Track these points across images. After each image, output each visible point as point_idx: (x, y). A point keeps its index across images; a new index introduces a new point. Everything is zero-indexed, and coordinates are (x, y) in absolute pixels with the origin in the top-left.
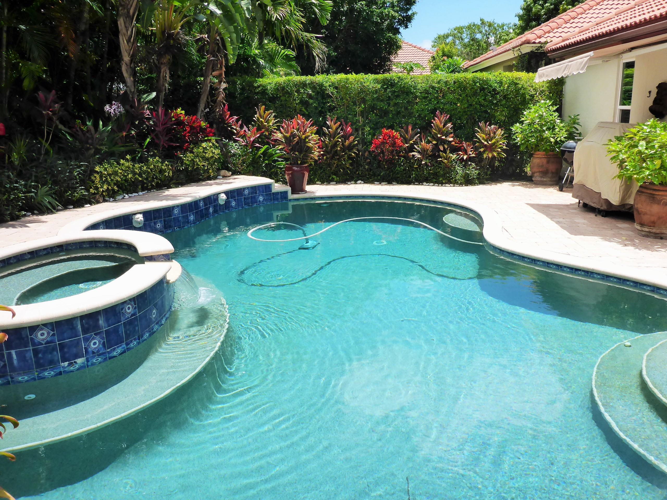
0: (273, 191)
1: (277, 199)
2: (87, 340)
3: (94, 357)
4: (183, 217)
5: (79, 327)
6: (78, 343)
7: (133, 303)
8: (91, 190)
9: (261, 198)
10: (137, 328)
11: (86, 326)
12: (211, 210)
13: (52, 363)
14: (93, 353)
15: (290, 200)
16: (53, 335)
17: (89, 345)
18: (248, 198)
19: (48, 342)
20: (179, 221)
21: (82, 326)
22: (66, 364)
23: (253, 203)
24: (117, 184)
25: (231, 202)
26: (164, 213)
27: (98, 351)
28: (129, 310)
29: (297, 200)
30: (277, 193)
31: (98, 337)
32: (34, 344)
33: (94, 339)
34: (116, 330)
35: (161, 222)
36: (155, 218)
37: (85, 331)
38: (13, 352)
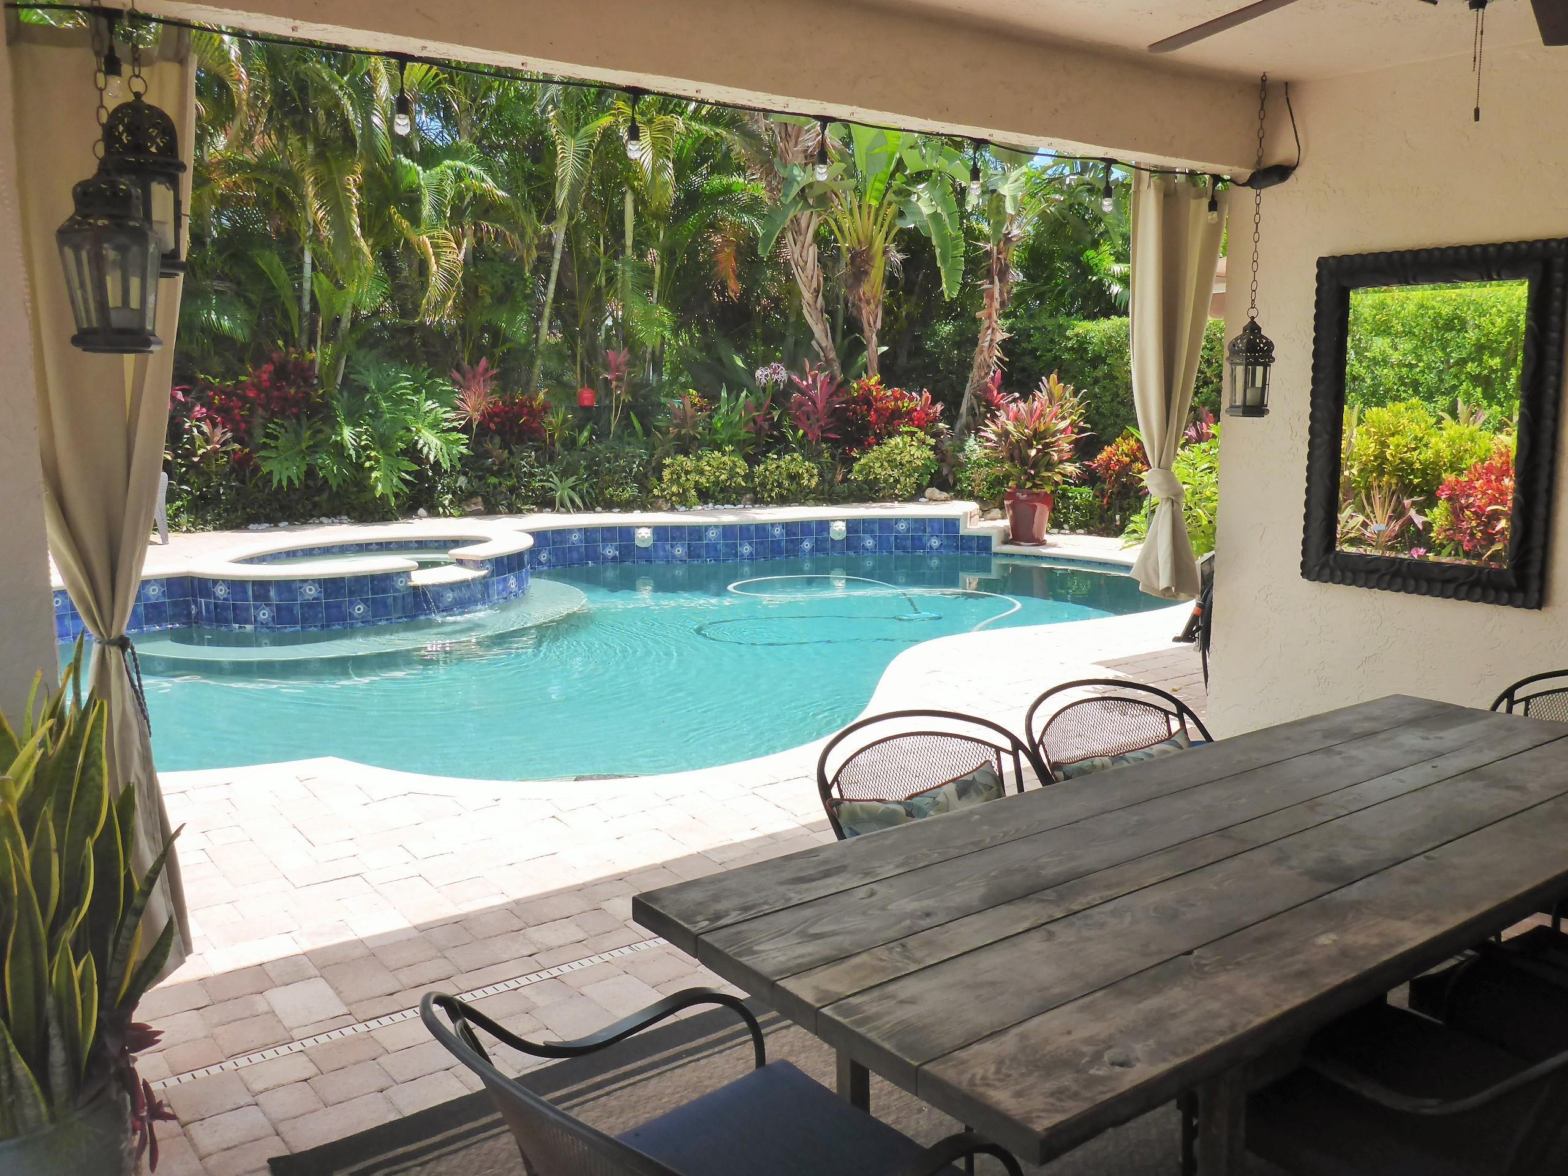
0: (962, 532)
1: (970, 549)
2: (256, 608)
3: (262, 628)
4: (726, 545)
5: (250, 593)
6: (247, 608)
7: (317, 585)
8: (655, 490)
9: (935, 543)
10: (320, 615)
11: (257, 593)
12: (807, 545)
13: (226, 621)
14: (262, 624)
15: (996, 554)
16: (229, 593)
17: (258, 614)
18: (906, 538)
19: (224, 599)
20: (716, 550)
21: (253, 591)
22: (237, 626)
23: (915, 548)
24: (697, 485)
25: (864, 540)
26: (690, 534)
27: (267, 623)
28: (311, 592)
29: (1012, 555)
30: (970, 538)
31: (268, 608)
32: (215, 598)
33: (263, 609)
34: (290, 609)
35: (682, 546)
36: (673, 539)
37: (255, 598)
38: (203, 600)
